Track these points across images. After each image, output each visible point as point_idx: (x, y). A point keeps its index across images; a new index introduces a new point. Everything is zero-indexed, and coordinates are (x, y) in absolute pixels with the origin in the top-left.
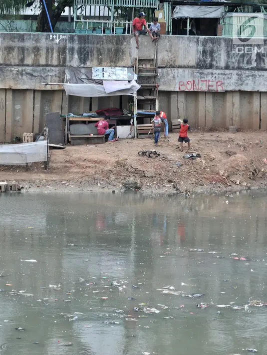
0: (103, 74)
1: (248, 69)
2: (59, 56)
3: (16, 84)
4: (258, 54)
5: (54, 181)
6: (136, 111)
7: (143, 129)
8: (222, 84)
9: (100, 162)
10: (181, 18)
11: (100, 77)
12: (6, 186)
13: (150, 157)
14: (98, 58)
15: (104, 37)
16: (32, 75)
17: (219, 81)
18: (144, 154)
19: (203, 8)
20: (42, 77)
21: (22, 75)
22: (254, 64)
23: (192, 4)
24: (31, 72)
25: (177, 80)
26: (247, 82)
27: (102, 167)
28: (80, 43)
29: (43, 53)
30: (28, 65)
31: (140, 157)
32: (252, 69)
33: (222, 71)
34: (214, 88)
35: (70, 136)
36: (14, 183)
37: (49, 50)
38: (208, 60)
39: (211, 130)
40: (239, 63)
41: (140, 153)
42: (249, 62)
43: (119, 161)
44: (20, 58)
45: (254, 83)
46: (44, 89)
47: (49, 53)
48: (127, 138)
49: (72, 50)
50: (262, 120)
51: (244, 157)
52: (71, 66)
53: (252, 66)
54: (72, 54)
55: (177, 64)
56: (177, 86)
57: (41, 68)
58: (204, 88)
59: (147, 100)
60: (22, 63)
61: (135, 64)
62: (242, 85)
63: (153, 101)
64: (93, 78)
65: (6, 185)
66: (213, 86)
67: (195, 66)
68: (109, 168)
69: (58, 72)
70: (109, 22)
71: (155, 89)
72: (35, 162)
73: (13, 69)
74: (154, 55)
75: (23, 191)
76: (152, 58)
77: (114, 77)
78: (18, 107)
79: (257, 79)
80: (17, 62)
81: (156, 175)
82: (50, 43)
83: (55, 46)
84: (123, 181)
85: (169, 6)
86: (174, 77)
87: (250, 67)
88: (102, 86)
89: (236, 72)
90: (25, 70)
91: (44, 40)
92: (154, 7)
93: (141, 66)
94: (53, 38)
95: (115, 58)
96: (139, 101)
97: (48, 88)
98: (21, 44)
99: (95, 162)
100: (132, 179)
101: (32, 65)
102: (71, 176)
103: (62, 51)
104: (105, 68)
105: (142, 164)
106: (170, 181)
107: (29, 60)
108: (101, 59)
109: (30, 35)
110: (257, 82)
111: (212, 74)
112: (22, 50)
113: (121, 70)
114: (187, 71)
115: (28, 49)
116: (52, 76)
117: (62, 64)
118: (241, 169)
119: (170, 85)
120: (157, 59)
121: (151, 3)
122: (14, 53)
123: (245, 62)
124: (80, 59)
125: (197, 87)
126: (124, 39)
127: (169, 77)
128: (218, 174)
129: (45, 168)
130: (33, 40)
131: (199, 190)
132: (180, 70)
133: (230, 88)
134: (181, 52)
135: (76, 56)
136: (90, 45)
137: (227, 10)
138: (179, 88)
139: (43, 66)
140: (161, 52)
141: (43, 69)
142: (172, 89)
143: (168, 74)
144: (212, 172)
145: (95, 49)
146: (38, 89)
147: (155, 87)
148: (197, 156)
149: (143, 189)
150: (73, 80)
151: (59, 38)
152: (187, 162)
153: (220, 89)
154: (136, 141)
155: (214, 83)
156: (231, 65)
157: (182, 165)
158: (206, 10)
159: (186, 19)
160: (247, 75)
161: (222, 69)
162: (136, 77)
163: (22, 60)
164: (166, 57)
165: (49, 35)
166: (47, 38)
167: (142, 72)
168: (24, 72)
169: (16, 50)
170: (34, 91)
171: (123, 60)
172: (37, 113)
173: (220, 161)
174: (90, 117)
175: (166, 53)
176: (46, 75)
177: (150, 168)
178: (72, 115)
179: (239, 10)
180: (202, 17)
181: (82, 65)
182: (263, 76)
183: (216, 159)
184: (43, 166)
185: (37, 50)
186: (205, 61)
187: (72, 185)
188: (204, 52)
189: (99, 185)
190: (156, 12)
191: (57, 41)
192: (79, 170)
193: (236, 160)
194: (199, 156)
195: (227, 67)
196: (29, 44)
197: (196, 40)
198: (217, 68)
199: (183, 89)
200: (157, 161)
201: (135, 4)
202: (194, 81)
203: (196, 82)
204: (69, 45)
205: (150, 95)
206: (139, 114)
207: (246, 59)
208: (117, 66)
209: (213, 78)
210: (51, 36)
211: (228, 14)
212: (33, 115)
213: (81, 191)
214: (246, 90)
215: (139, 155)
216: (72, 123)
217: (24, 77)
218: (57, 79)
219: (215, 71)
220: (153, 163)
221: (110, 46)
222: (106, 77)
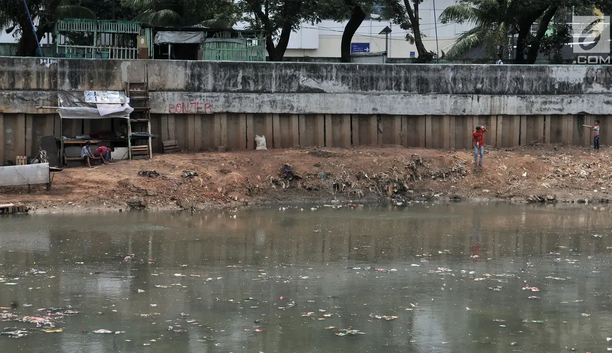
0: (96, 97)
1: (234, 92)
2: (50, 80)
3: (7, 108)
4: (244, 78)
5: (60, 201)
6: (130, 133)
7: (139, 151)
8: (210, 106)
9: (103, 183)
10: (163, 43)
11: (93, 101)
12: (13, 208)
13: (150, 176)
14: (89, 82)
15: (95, 62)
16: (23, 99)
17: (207, 104)
18: (144, 174)
19: (184, 34)
20: (33, 100)
21: (13, 99)
22: (240, 87)
23: (172, 30)
24: (23, 96)
25: (167, 103)
26: (234, 104)
27: (104, 187)
28: (71, 67)
29: (34, 77)
30: (19, 90)
31: (140, 177)
32: (238, 91)
33: (209, 94)
34: (203, 110)
35: (66, 158)
36: (20, 204)
37: (39, 75)
38: (197, 84)
39: (201, 150)
40: (225, 85)
41: (141, 173)
42: (235, 85)
43: (120, 181)
44: (10, 82)
45: (241, 104)
46: (36, 113)
47: (39, 77)
48: (122, 160)
49: (63, 74)
50: (248, 141)
51: (239, 174)
52: (62, 90)
53: (238, 88)
54: (64, 79)
55: (166, 87)
56: (168, 108)
57: (33, 92)
58: (193, 110)
59: (139, 122)
60: (12, 87)
61: (126, 88)
62: (229, 106)
63: (146, 123)
64: (87, 101)
65: (13, 206)
66: (201, 108)
67: (184, 89)
68: (112, 188)
69: (49, 96)
70: (92, 47)
71: (146, 112)
72: (36, 184)
73: (3, 93)
74: (145, 79)
75: (30, 212)
76: (143, 81)
77: (107, 101)
78: (9, 131)
79: (243, 100)
80: (7, 86)
81: (158, 194)
82: (40, 67)
83: (45, 70)
84: (127, 200)
85: (150, 32)
86: (164, 100)
87: (236, 89)
88: (96, 109)
89: (223, 94)
90: (16, 94)
91: (34, 65)
92: (136, 32)
93: (132, 89)
94: (43, 62)
95: (106, 81)
96: (132, 123)
97: (41, 111)
98: (12, 69)
99: (98, 183)
100: (135, 197)
101: (23, 89)
102: (75, 196)
103: (53, 75)
104: (96, 92)
105: (144, 184)
106: (173, 199)
107: (20, 85)
108: (92, 83)
109: (20, 59)
110: (244, 104)
111: (201, 96)
112: (12, 74)
113: (113, 93)
114: (177, 94)
115: (18, 74)
116: (44, 100)
117: (54, 88)
118: (237, 186)
119: (161, 108)
120: (147, 83)
121: (133, 29)
122: (4, 78)
123: (231, 85)
124: (71, 82)
125: (187, 109)
126: (114, 64)
127: (159, 100)
128: (216, 191)
129: (48, 189)
130: (23, 64)
131: (201, 207)
132: (170, 93)
133: (218, 110)
134: (170, 76)
135: (67, 80)
136: (81, 70)
137: (206, 36)
138: (170, 111)
139: (34, 90)
140: (151, 76)
141: (34, 93)
142: (162, 112)
143: (158, 98)
144: (211, 189)
145: (86, 73)
146: (30, 112)
147: (147, 110)
148: (194, 175)
149: (149, 207)
150: (66, 104)
151: (50, 62)
152: (185, 180)
153: (208, 111)
154: (131, 162)
155: (203, 106)
156: (219, 88)
157: (181, 184)
158: (186, 36)
159: (167, 44)
160: (233, 97)
161: (209, 91)
162: (128, 100)
163: (13, 84)
164: (156, 81)
165: (39, 59)
166: (38, 62)
167: (133, 96)
168: (15, 96)
169: (6, 74)
170: (26, 115)
171: (113, 84)
172: (29, 137)
173: (217, 179)
174: (84, 139)
175: (155, 77)
176: (38, 98)
177: (151, 187)
178: (65, 138)
179: (217, 35)
180: (183, 42)
181: (73, 89)
182: (249, 98)
183: (213, 177)
184: (45, 188)
185: (27, 74)
186: (193, 85)
187: (78, 205)
188: (192, 75)
189: (105, 204)
190: (138, 38)
191: (48, 65)
192: (82, 191)
193: (232, 178)
194: (196, 174)
195: (214, 90)
196: (19, 68)
197: (184, 64)
198: (205, 91)
199: (173, 111)
200: (158, 180)
201: (118, 30)
202: (183, 104)
203: (186, 105)
204: (59, 69)
205: (141, 118)
206: (133, 136)
207: (232, 82)
208: (108, 90)
209: (202, 100)
210: (42, 61)
211: (207, 39)
212: (25, 138)
213: (89, 211)
214: (233, 111)
215: (140, 175)
216: (66, 145)
217: (16, 101)
218: (49, 103)
219: (203, 94)
220: (154, 183)
221: (101, 70)
222: (99, 100)
